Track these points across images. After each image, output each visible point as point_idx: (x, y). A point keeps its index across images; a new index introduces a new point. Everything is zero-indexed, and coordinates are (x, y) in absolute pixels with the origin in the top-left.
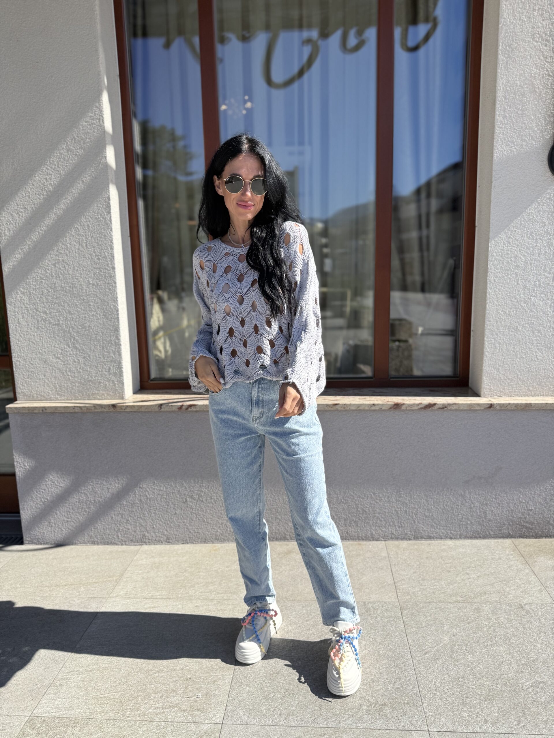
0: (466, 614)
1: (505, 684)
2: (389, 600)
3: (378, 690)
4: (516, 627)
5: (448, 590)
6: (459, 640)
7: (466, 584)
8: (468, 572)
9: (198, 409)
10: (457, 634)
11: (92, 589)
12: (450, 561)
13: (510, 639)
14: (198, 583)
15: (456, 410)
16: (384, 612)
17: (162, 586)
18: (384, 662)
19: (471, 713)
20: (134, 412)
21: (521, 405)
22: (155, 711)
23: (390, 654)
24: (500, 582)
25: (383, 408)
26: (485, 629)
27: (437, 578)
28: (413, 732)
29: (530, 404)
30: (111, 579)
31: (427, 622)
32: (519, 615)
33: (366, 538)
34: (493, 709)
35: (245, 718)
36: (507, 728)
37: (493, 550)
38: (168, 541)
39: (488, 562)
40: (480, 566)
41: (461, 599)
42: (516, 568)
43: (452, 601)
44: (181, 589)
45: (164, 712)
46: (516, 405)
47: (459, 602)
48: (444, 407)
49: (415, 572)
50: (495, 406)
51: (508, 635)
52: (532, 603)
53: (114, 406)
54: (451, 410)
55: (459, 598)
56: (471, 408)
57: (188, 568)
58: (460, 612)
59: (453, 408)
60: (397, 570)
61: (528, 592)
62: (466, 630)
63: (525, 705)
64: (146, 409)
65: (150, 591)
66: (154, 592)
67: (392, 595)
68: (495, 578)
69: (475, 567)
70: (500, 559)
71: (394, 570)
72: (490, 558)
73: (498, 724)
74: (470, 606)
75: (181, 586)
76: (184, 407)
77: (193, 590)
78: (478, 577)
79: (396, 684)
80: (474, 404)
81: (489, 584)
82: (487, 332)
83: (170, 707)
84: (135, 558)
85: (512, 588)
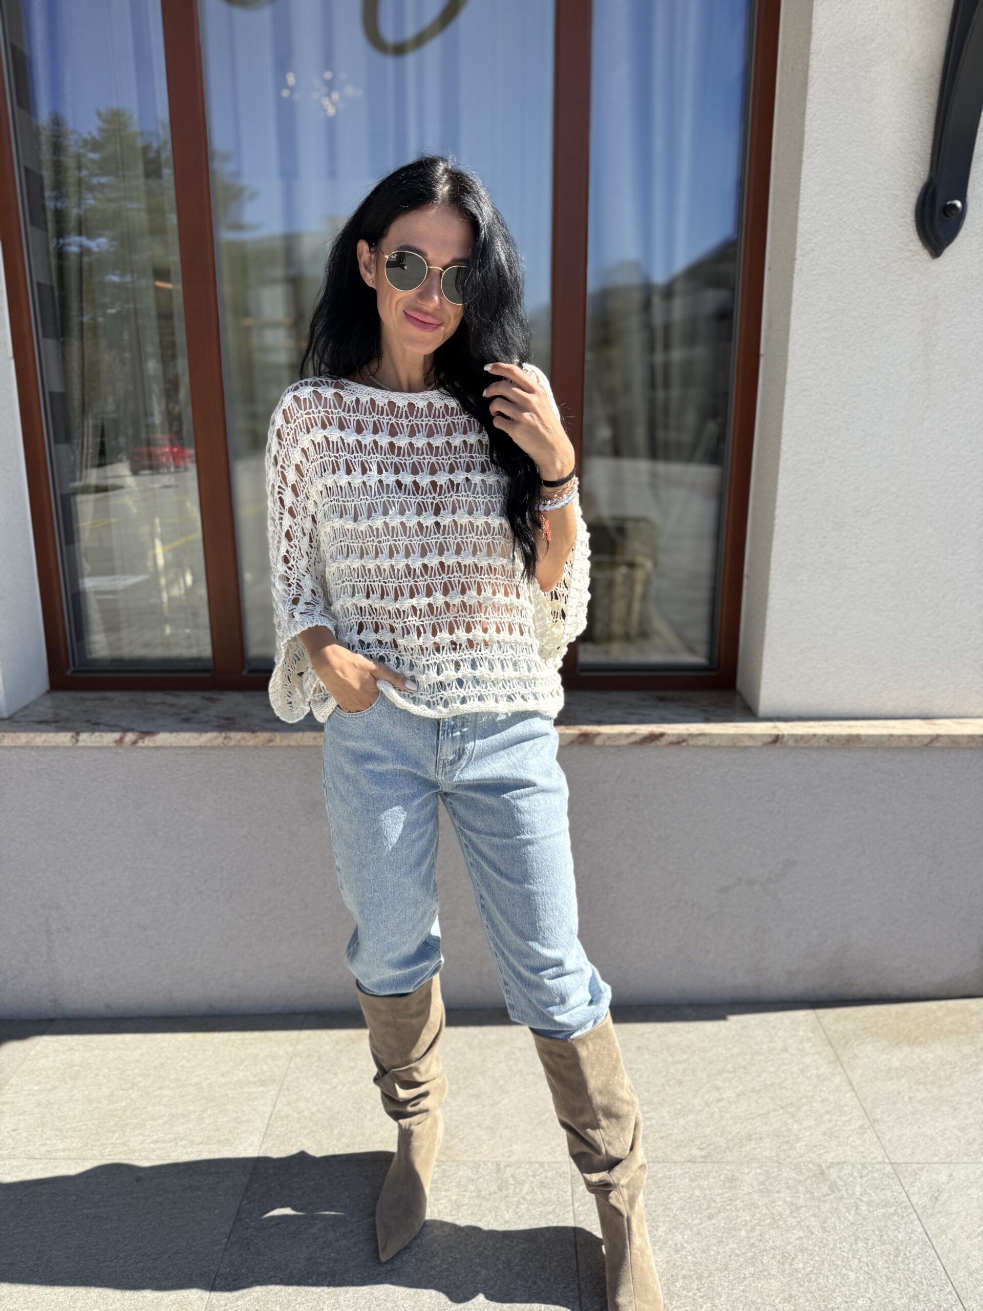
0: (708, 1192)
2: (550, 1158)
4: (808, 1227)
5: (675, 1131)
6: (687, 1263)
7: (713, 1114)
8: (719, 1083)
10: (683, 1247)
12: (685, 1056)
13: (793, 1259)
14: (153, 1118)
15: (704, 746)
16: (536, 1190)
17: (75, 1125)
21: (839, 738)
24: (782, 1108)
26: (743, 1233)
27: (655, 1099)
29: (858, 737)
32: (816, 1194)
37: (773, 1028)
39: (761, 1058)
40: (745, 1068)
41: (699, 1153)
42: (815, 1072)
43: (679, 1159)
44: (114, 1132)
46: (829, 739)
47: (695, 1162)
48: (680, 741)
50: (785, 739)
51: (790, 1247)
52: (844, 1162)
54: (695, 746)
55: (695, 1152)
57: (139, 1079)
58: (694, 1189)
59: (699, 743)
61: (837, 1134)
62: (704, 1236)
65: (47, 1139)
66: (55, 1141)
67: (558, 1145)
68: (772, 1099)
69: (734, 1071)
70: (785, 1050)
72: (765, 1047)
74: (717, 1172)
75: (116, 1124)
76: (127, 740)
77: (140, 1134)
78: (738, 1095)
81: (760, 1115)
84: (33, 1053)
85: (806, 1124)
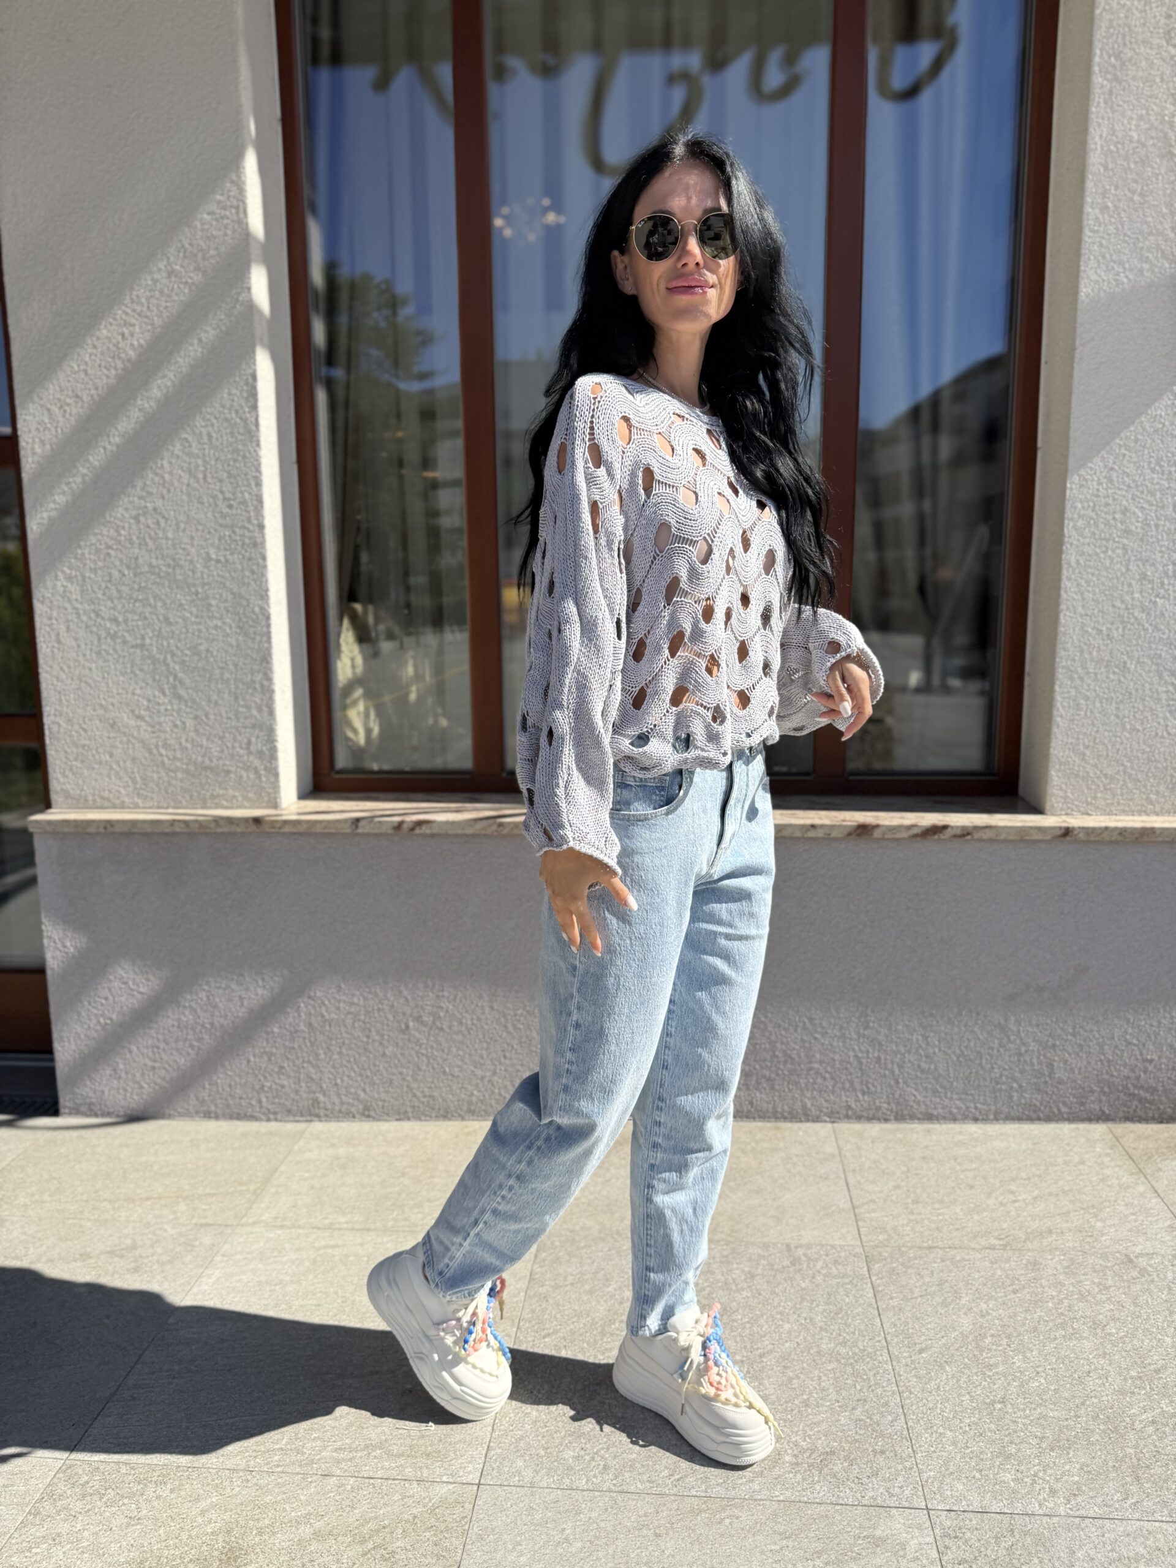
0: (1009, 1272)
1: (1096, 1418)
2: (841, 1242)
3: (818, 1424)
4: (1118, 1302)
5: (970, 1224)
6: (995, 1324)
7: (1009, 1212)
8: (1013, 1188)
9: (435, 831)
10: (989, 1314)
11: (204, 1207)
12: (974, 1166)
13: (1105, 1326)
14: (429, 1200)
15: (991, 841)
16: (830, 1265)
17: (352, 1204)
18: (830, 1366)
19: (1019, 1475)
20: (301, 834)
21: (1132, 831)
22: (335, 1454)
23: (843, 1350)
24: (1083, 1209)
25: (834, 834)
26: (1050, 1305)
27: (946, 1199)
28: (894, 1511)
29: (1153, 830)
30: (244, 1188)
31: (924, 1288)
32: (1125, 1278)
33: (792, 1117)
34: (1067, 1467)
35: (529, 1474)
36: (1099, 1507)
37: (1068, 1144)
38: (367, 1113)
39: (1056, 1168)
40: (1040, 1176)
41: (997, 1242)
42: (1116, 1181)
43: (977, 1246)
44: (393, 1210)
45: (354, 1458)
46: (1122, 831)
47: (994, 1249)
48: (965, 833)
49: (898, 1187)
50: (1076, 832)
51: (1101, 1317)
52: (1153, 1254)
53: (257, 821)
54: (980, 840)
55: (993, 1241)
56: (1022, 836)
57: (408, 1170)
58: (995, 1269)
59: (985, 837)
60: (859, 1182)
61: (1144, 1231)
62: (1010, 1305)
63: (1139, 1460)
64: (326, 827)
65: (328, 1214)
66: (335, 1216)
67: (848, 1232)
68: (1071, 1202)
69: (1029, 1178)
70: (1082, 1162)
71: (851, 1181)
72: (1060, 1160)
73: (1080, 1499)
74: (1018, 1257)
76: (405, 826)
78: (1035, 1198)
79: (858, 1412)
80: (1031, 828)
81: (1059, 1214)
82: (1060, 674)
83: (366, 1447)
84: (296, 1147)
85: (1108, 1222)
